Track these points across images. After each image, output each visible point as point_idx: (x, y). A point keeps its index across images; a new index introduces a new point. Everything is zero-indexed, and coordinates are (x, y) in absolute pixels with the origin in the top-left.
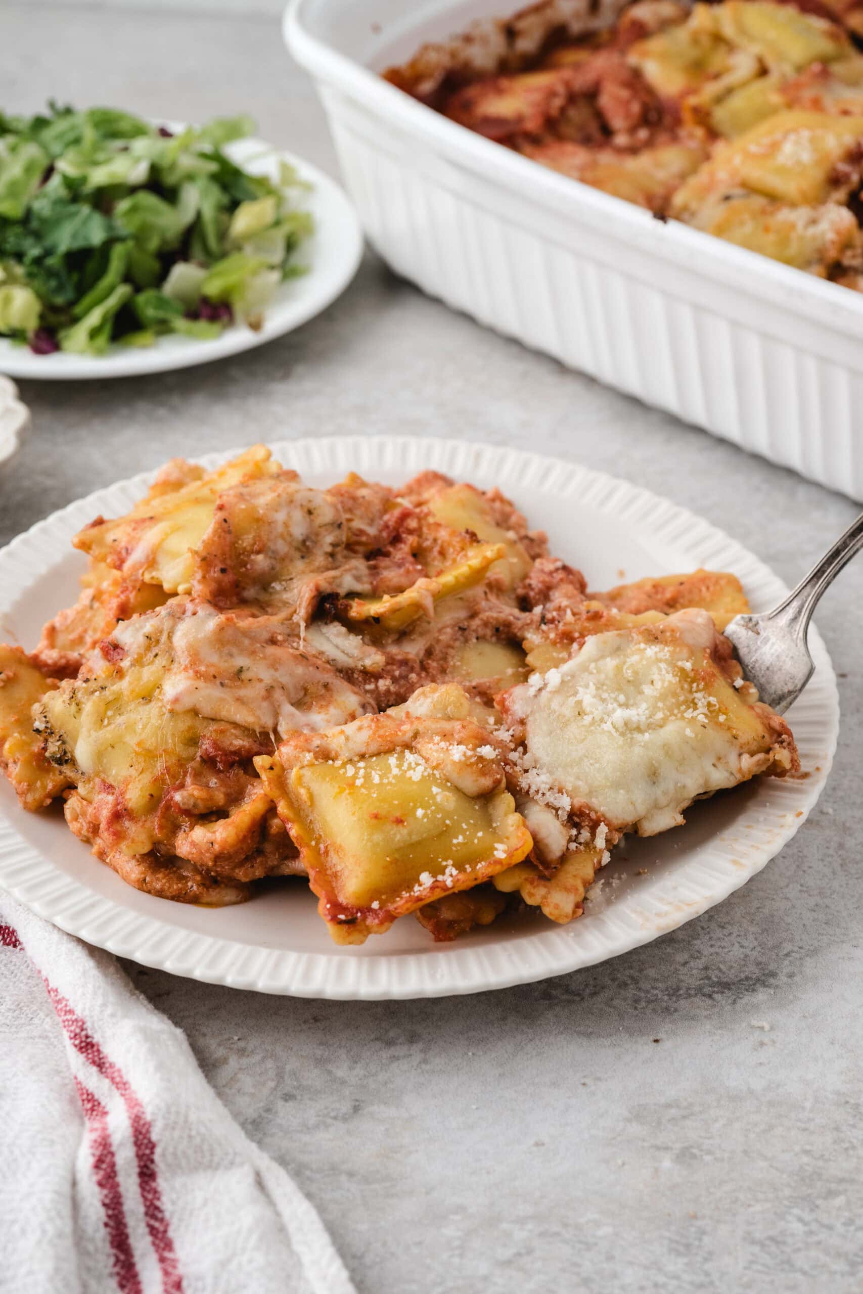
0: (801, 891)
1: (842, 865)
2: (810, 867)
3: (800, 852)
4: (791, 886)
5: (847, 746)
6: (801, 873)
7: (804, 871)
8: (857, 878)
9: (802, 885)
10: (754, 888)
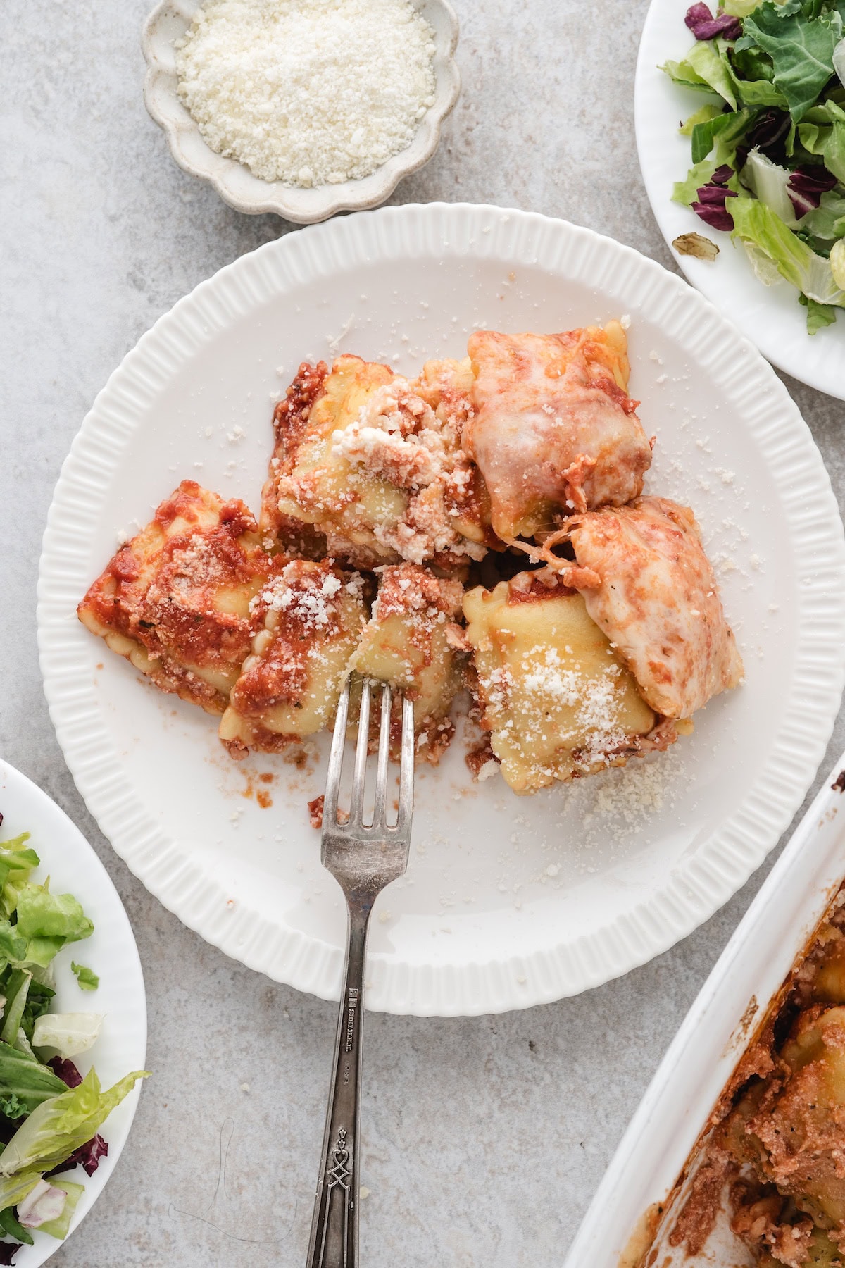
0: (179, 1000)
1: (219, 1031)
2: (211, 1006)
3: (229, 995)
4: (183, 992)
5: (384, 1023)
6: (203, 999)
7: (205, 1001)
8: (205, 1046)
9: (186, 1001)
10: (175, 962)
